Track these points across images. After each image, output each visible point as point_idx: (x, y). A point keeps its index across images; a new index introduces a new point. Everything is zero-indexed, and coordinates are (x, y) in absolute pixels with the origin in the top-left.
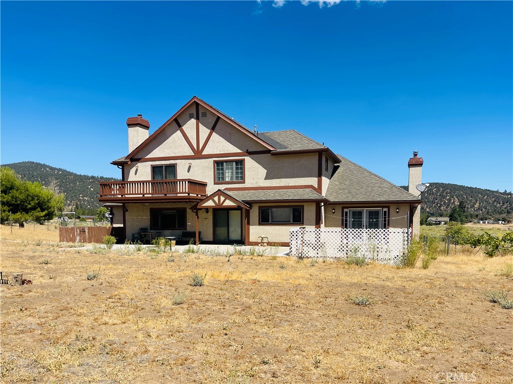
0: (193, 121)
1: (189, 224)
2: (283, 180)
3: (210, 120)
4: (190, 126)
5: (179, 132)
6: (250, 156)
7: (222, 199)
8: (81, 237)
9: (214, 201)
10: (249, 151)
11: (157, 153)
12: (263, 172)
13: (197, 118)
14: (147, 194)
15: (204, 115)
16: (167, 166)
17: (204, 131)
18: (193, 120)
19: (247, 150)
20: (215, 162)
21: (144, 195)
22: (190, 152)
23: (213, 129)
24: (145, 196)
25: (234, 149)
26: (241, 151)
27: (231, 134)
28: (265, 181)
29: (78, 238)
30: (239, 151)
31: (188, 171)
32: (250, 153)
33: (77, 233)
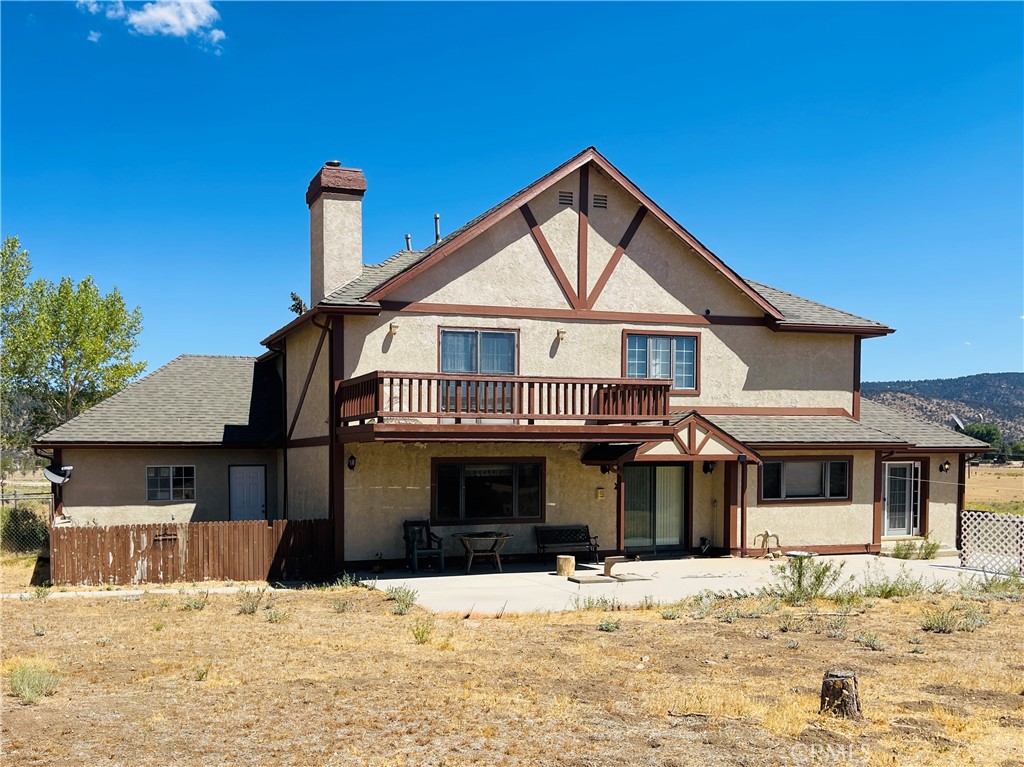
0: (570, 215)
1: (550, 504)
2: (784, 392)
3: (616, 220)
4: (562, 227)
5: (528, 239)
6: (714, 326)
7: (700, 436)
8: (155, 562)
9: (680, 443)
10: (712, 313)
11: (461, 290)
12: (740, 370)
13: (583, 209)
14: (541, 417)
15: (602, 203)
16: (492, 335)
17: (600, 250)
18: (569, 211)
19: (708, 312)
20: (626, 334)
21: (531, 422)
22: (557, 301)
23: (624, 244)
24: (536, 423)
25: (673, 306)
26: (691, 313)
27: (667, 265)
28: (745, 392)
29: (142, 565)
30: (688, 312)
31: (553, 353)
32: (714, 320)
33: (138, 546)
